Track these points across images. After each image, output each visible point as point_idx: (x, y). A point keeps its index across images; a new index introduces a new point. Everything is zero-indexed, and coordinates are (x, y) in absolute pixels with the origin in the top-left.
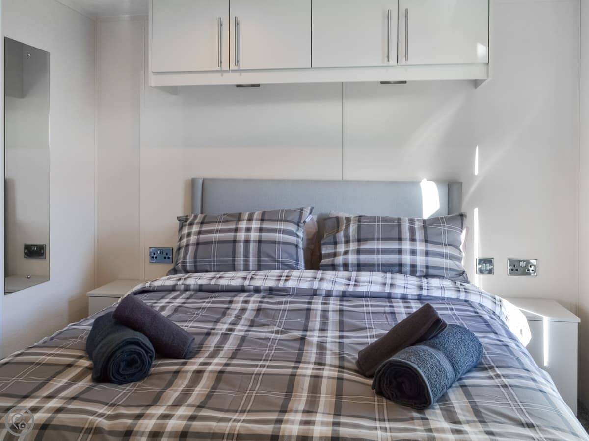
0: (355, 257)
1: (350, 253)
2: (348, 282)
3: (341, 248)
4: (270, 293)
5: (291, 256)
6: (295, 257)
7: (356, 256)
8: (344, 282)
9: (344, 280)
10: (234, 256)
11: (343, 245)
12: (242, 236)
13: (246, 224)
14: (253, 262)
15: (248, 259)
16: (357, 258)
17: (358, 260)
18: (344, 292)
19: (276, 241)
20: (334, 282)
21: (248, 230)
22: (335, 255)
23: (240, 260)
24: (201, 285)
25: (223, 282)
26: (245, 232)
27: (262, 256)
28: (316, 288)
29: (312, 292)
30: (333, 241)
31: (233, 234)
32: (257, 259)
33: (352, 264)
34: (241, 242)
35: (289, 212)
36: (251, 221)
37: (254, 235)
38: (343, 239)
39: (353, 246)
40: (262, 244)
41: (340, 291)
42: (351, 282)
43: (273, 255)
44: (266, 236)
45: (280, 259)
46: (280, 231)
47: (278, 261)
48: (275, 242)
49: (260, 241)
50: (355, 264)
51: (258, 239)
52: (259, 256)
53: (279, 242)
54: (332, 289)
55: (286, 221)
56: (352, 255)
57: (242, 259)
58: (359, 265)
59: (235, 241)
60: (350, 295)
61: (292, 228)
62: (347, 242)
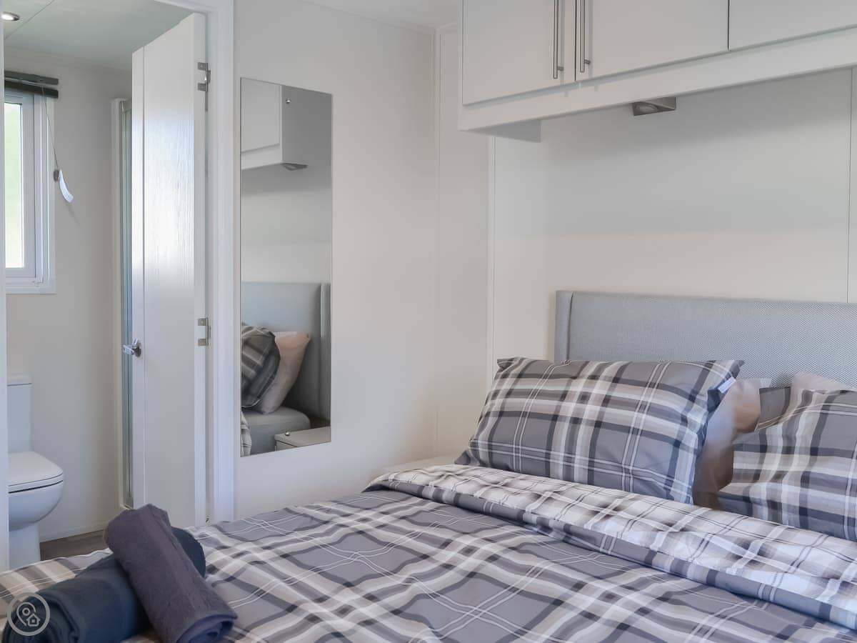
0: (797, 490)
1: (786, 479)
2: (738, 550)
3: (773, 463)
4: (566, 537)
5: (656, 465)
6: (667, 466)
7: (799, 488)
8: (729, 549)
9: (732, 544)
10: (549, 448)
11: (779, 456)
12: (569, 408)
13: (584, 387)
14: (580, 464)
15: (573, 456)
16: (801, 495)
17: (803, 498)
18: (713, 573)
19: (630, 427)
20: (704, 543)
21: (584, 398)
22: (756, 476)
23: (559, 455)
24: (458, 495)
25: (496, 498)
26: (577, 403)
27: (597, 454)
28: (656, 550)
29: (642, 556)
30: (758, 443)
31: (555, 403)
32: (588, 459)
33: (789, 506)
34: (565, 421)
35: (676, 367)
36: (594, 381)
37: (591, 411)
38: (780, 443)
39: (798, 464)
40: (602, 431)
41: (705, 568)
42: (748, 552)
43: (617, 455)
44: (614, 414)
45: (631, 468)
46: (642, 407)
47: (627, 471)
48: (626, 429)
49: (598, 424)
50: (795, 507)
51: (595, 419)
52: (592, 455)
53: (635, 431)
54: (690, 560)
55: (662, 387)
56: (789, 484)
57: (563, 454)
58: (803, 511)
59: (555, 418)
60: (727, 584)
61: (675, 403)
62: (788, 450)
